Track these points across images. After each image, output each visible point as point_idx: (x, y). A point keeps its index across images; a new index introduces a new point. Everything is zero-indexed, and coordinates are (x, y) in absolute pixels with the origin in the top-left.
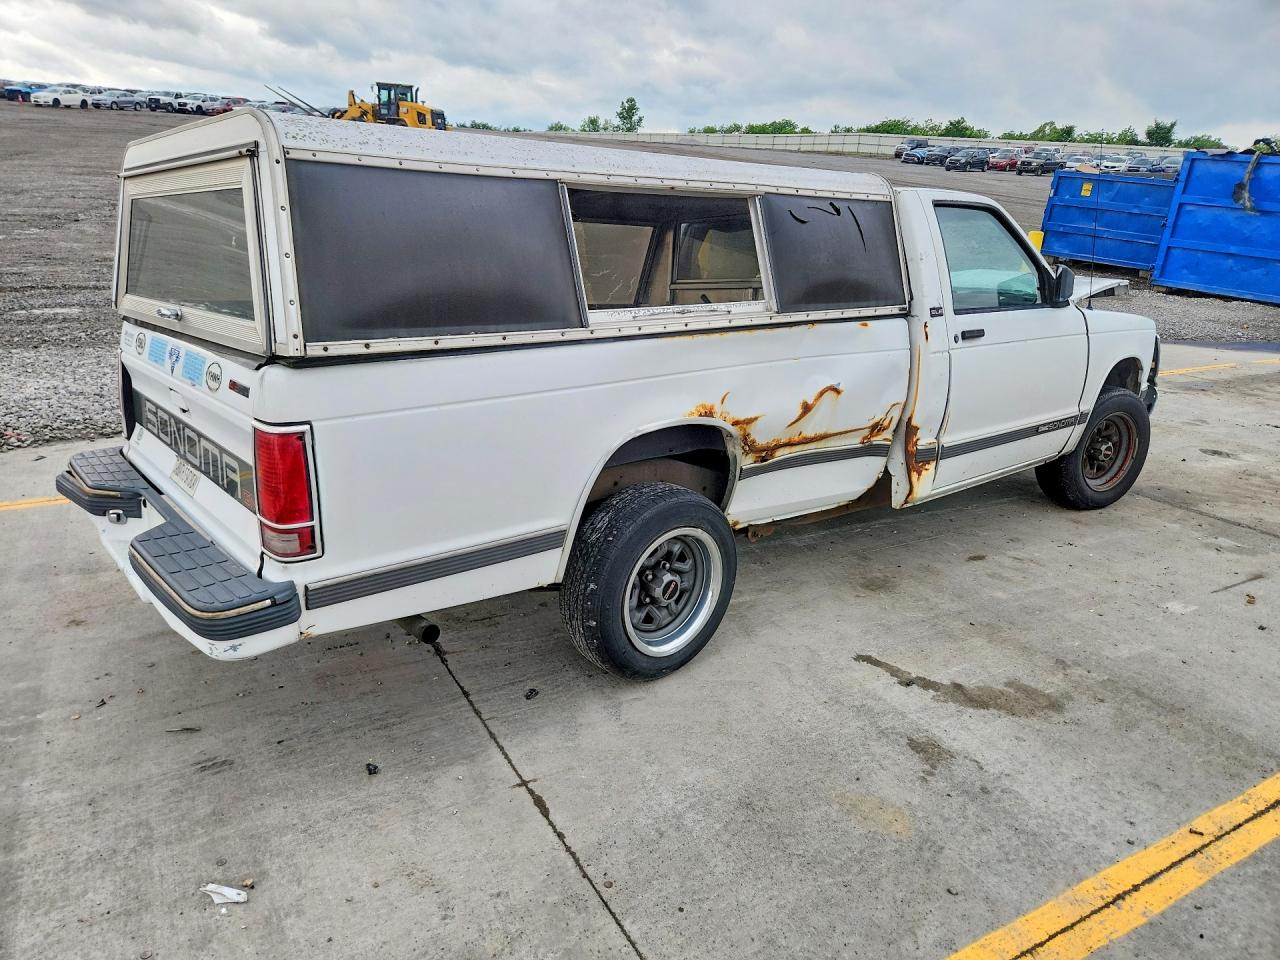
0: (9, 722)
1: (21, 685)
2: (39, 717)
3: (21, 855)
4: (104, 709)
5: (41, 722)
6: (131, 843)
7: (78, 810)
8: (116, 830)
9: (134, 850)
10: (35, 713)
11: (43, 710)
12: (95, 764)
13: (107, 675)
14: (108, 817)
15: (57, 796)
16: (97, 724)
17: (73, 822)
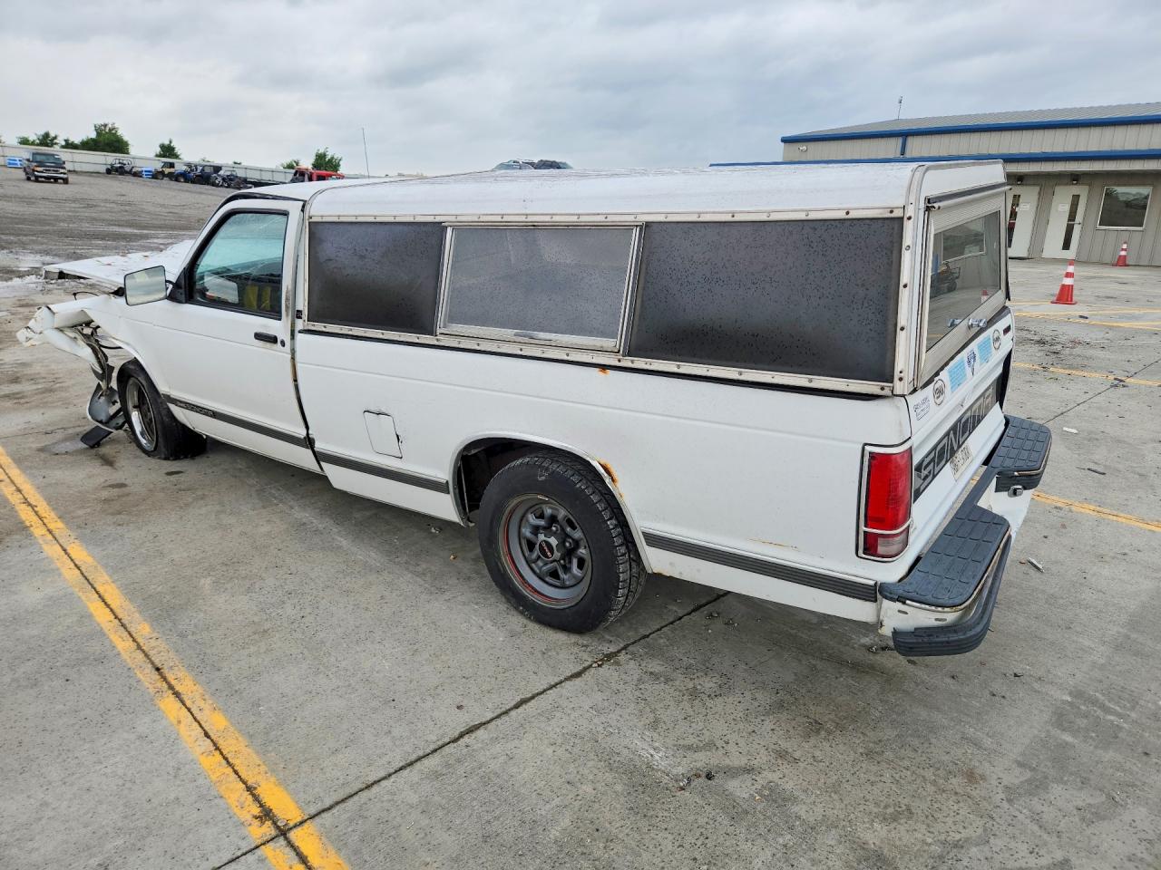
0: (1095, 711)
1: (1068, 738)
2: (1069, 699)
3: (1121, 630)
4: (1018, 671)
5: (1070, 694)
6: (1061, 601)
7: (1079, 629)
8: (1066, 610)
9: (1062, 598)
10: (1071, 704)
11: (1064, 702)
12: (1052, 643)
13: (994, 695)
14: (1064, 617)
15: (1087, 643)
16: (1032, 665)
17: (1085, 626)
